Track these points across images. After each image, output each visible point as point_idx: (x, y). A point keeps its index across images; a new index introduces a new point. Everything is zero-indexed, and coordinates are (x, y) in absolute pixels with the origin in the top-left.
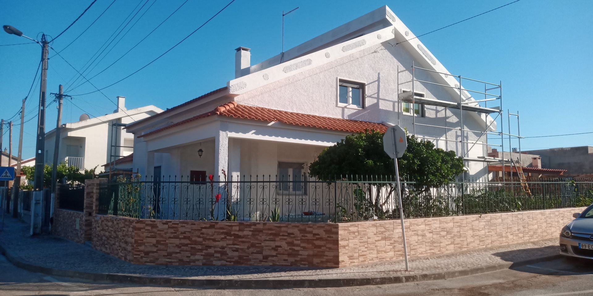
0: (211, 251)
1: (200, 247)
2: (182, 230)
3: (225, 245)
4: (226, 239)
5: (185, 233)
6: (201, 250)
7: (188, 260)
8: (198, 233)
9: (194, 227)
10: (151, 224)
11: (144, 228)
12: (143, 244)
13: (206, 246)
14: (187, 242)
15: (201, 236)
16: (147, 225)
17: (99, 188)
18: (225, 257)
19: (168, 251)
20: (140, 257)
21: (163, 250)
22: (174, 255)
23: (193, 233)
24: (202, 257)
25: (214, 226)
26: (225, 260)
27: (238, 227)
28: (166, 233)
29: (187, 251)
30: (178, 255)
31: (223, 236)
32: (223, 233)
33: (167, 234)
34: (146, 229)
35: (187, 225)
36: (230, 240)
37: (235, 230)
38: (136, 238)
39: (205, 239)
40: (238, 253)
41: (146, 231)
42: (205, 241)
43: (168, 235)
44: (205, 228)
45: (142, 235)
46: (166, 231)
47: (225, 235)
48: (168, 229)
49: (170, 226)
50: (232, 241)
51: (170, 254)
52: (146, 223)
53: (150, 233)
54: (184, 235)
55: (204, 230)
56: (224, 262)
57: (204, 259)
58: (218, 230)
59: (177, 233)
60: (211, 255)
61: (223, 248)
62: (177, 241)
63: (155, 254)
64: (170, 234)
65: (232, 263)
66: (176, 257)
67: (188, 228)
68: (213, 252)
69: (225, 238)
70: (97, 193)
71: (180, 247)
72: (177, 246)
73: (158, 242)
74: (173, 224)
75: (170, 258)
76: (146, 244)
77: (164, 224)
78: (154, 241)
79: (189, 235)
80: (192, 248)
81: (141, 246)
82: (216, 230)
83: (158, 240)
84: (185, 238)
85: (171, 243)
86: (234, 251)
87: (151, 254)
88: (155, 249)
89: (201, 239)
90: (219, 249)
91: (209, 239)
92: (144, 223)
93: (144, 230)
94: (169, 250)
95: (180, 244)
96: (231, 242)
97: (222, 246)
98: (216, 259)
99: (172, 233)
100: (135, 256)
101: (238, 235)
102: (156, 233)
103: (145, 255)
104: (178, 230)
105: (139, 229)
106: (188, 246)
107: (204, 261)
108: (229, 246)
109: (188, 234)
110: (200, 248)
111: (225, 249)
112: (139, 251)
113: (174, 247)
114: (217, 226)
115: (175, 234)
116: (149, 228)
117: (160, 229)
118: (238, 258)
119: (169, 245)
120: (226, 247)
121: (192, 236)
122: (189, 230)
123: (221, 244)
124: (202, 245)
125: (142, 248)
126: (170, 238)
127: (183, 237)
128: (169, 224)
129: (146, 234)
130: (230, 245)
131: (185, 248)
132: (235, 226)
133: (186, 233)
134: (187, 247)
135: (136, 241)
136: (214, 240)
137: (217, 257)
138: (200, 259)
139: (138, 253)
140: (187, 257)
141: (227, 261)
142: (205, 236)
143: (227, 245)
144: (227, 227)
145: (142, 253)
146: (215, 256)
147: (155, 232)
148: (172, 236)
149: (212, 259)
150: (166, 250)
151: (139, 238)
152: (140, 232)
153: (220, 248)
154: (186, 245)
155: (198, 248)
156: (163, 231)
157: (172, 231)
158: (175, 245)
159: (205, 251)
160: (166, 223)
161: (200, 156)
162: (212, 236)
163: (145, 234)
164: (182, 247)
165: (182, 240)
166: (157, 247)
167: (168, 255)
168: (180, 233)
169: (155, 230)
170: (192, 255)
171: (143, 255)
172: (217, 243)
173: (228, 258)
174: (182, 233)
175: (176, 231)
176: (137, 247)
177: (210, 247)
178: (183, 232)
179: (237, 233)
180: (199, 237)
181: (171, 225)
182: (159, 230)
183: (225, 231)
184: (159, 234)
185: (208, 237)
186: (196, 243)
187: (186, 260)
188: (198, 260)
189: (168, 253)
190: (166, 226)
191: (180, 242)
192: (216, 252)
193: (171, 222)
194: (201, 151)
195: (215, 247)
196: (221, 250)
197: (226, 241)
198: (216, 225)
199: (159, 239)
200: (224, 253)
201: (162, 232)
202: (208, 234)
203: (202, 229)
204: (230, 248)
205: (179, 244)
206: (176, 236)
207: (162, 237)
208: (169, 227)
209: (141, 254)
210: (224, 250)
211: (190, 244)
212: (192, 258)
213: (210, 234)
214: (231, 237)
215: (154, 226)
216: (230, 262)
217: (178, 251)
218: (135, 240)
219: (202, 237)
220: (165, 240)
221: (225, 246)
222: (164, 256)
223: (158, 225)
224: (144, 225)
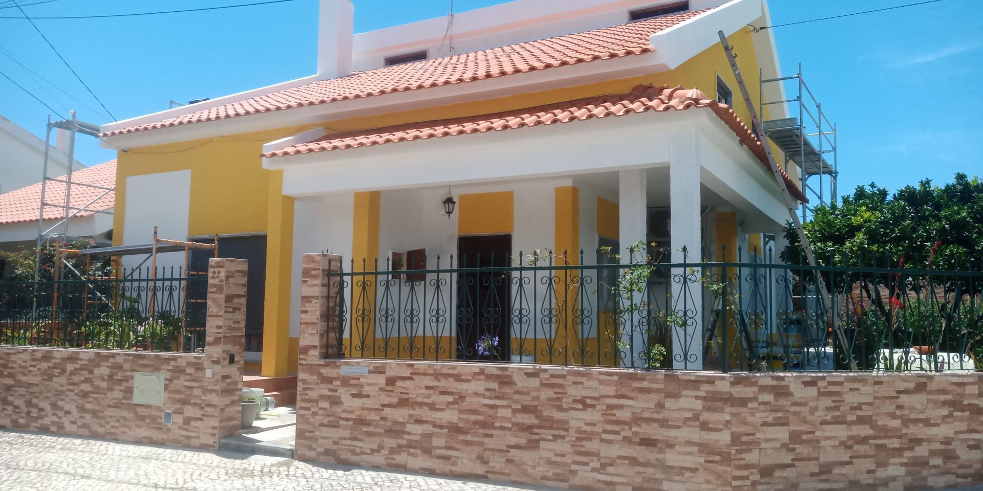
0: (922, 451)
1: (895, 443)
2: (851, 399)
3: (951, 434)
4: (952, 419)
5: (859, 407)
6: (899, 451)
7: (871, 482)
8: (890, 407)
9: (882, 391)
10: (772, 386)
11: (755, 399)
12: (757, 443)
13: (911, 440)
14: (864, 431)
15: (898, 413)
16: (764, 389)
17: (326, 282)
18: (952, 465)
19: (821, 460)
20: (748, 482)
21: (809, 459)
22: (837, 470)
23: (879, 407)
24: (902, 471)
25: (925, 384)
26: (953, 473)
27: (976, 387)
28: (813, 411)
29: (866, 457)
30: (846, 470)
31: (945, 412)
32: (945, 403)
33: (817, 414)
34: (760, 400)
35: (863, 386)
36: (961, 420)
37: (971, 395)
38: (734, 429)
39: (906, 422)
40: (980, 451)
41: (762, 407)
42: (908, 427)
43: (820, 415)
44: (906, 392)
45: (750, 419)
46: (812, 404)
47: (950, 409)
48: (817, 399)
49: (822, 390)
50: (966, 423)
51: (826, 469)
52: (759, 384)
53: (772, 411)
54: (859, 413)
55: (904, 398)
56: (951, 479)
57: (908, 473)
58: (934, 397)
59: (842, 409)
60: (924, 463)
61: (947, 441)
62: (842, 432)
63: (788, 473)
64: (823, 413)
65: (970, 479)
66: (842, 475)
67: (866, 394)
68: (927, 454)
69: (951, 415)
70: (322, 297)
71: (851, 447)
72: (842, 443)
73: (795, 437)
74: (831, 384)
75: (827, 481)
76: (763, 445)
77: (807, 384)
78: (782, 434)
79: (870, 413)
80: (877, 446)
81: (750, 450)
82: (930, 397)
83: (794, 431)
84: (861, 421)
85: (827, 438)
86: (970, 447)
87: (778, 473)
88: (787, 459)
89: (896, 423)
90: (938, 446)
91: (916, 421)
92: (755, 384)
93: (755, 405)
94: (824, 458)
95: (850, 438)
96: (963, 426)
97: (945, 438)
98: (933, 471)
99: (828, 409)
100: (735, 483)
101: (977, 405)
102: (788, 411)
103: (762, 476)
104: (843, 401)
105: (743, 402)
106: (867, 444)
107: (909, 479)
108: (961, 436)
109: (867, 412)
110: (898, 446)
111: (953, 443)
112: (747, 467)
113: (834, 447)
114: (932, 386)
115: (838, 413)
116: (768, 397)
117: (799, 400)
118: (980, 465)
119: (823, 443)
120: (953, 439)
121: (877, 415)
122: (871, 400)
123: (943, 431)
124: (900, 437)
125: (752, 457)
126: (824, 423)
127: (855, 418)
128: (819, 384)
129: (760, 417)
130: (962, 432)
131: (860, 449)
132: (971, 384)
133: (864, 407)
134: (867, 447)
135: (736, 439)
136: (927, 423)
137: (935, 467)
138: (899, 476)
139: (745, 473)
140: (870, 472)
141: (958, 476)
142: (906, 412)
143: (957, 433)
144: (954, 388)
145: (755, 471)
146: (931, 464)
147: (786, 408)
148: (829, 418)
149: (925, 473)
150: (817, 459)
151: (742, 429)
152: (745, 410)
153: (941, 443)
154: (864, 440)
155: (893, 446)
156: (805, 404)
157: (828, 402)
158: (837, 443)
159: (907, 454)
160: (812, 383)
161: (449, 213)
162: (922, 412)
163: (758, 415)
164: (856, 447)
165: (854, 427)
166: (793, 450)
167: (821, 473)
168: (847, 408)
169: (784, 402)
170: (880, 465)
171: (756, 477)
172: (934, 431)
173: (961, 467)
174: (852, 408)
175: (837, 404)
176: (739, 456)
177: (917, 441)
178: (855, 405)
179: (975, 401)
180: (893, 416)
181: (825, 387)
182: (795, 404)
183: (949, 397)
184: (795, 413)
185: (913, 416)
186: (886, 432)
187: (866, 482)
188: (894, 479)
189: (821, 466)
190: (812, 392)
191: (851, 433)
192: (933, 453)
193: (823, 378)
194: (449, 201)
195: (929, 440)
196: (943, 447)
197: (952, 423)
198: (928, 384)
199: (796, 428)
200: (949, 456)
201: (803, 409)
202: (912, 409)
203: (900, 395)
204: (962, 441)
205: (846, 439)
206: (838, 416)
207: (805, 422)
208: (821, 394)
209: (752, 474)
210: (951, 447)
211: (874, 438)
212: (882, 473)
213: (919, 407)
214: (963, 411)
215: (781, 392)
216: (965, 476)
217: (845, 457)
218: (732, 434)
219: (901, 417)
220: (811, 430)
221: (953, 436)
222: (812, 475)
223: (793, 388)
224: (756, 389)
